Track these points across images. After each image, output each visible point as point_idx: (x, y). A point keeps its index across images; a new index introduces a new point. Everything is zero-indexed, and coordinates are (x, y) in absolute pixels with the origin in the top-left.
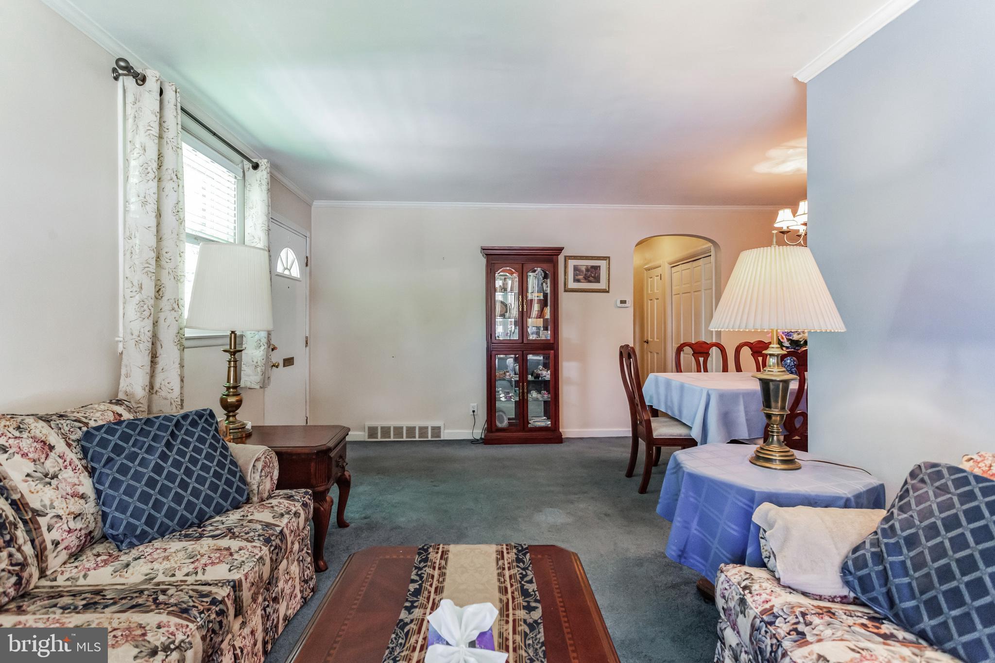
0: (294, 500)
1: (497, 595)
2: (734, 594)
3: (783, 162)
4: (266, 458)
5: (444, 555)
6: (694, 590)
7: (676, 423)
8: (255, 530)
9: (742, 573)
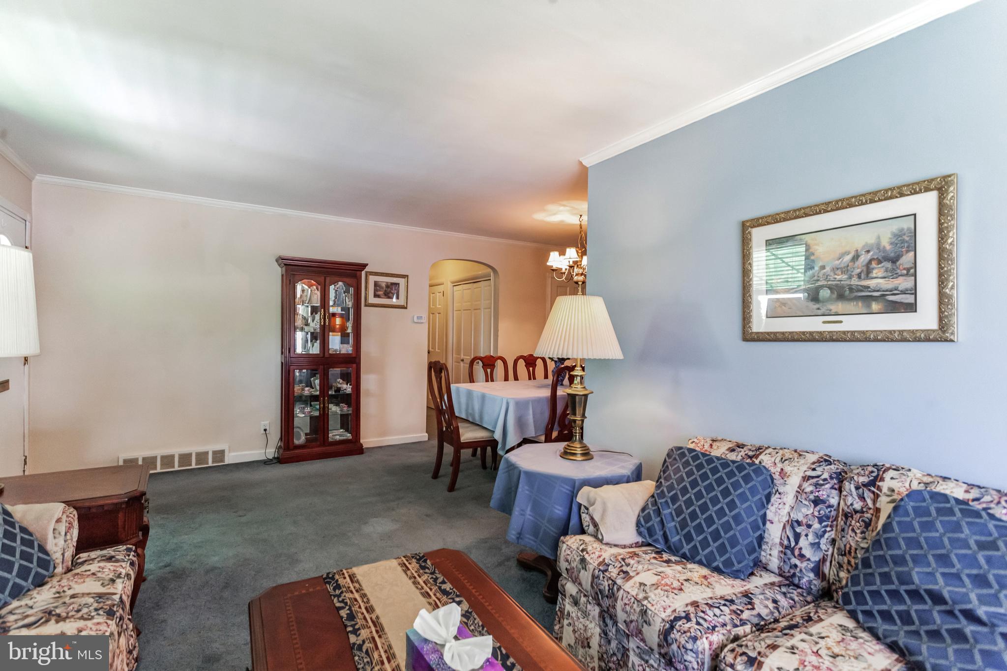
0: (117, 561)
1: (424, 600)
2: (575, 557)
3: (555, 214)
4: (68, 516)
5: (352, 577)
6: (516, 562)
7: (477, 427)
8: (86, 605)
9: (578, 541)
